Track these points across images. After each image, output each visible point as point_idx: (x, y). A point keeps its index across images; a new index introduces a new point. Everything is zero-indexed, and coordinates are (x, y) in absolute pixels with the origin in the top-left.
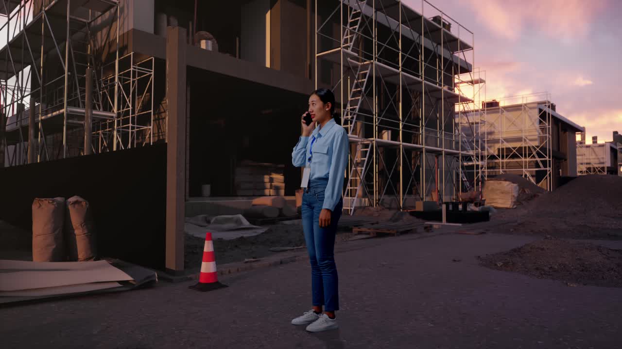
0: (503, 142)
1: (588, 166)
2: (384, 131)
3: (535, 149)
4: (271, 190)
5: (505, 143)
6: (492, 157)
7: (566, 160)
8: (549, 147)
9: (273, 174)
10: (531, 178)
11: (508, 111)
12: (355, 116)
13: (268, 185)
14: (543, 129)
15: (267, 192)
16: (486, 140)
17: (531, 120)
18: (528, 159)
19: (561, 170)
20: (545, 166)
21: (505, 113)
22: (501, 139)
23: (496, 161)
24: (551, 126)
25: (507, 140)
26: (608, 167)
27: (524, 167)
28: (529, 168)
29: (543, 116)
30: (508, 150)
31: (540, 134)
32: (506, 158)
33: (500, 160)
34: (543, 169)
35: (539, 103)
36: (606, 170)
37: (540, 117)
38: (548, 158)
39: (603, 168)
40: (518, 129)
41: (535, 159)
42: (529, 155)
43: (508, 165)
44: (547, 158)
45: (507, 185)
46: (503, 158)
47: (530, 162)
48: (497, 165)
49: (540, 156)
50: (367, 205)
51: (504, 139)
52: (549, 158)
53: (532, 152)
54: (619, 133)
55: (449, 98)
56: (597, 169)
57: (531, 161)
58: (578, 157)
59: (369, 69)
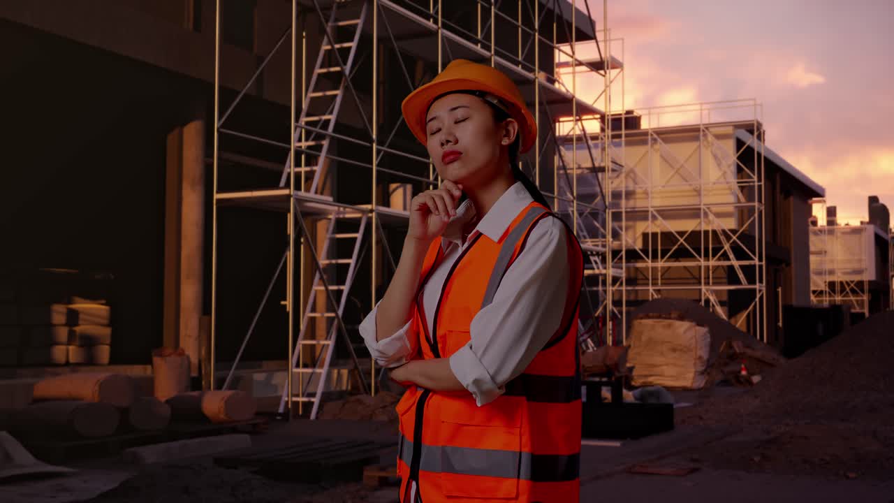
0: (654, 218)
1: (829, 278)
2: (393, 186)
3: (728, 238)
4: (71, 348)
5: (660, 220)
6: (632, 255)
7: (788, 264)
8: (761, 234)
9: (77, 299)
10: (719, 310)
11: (666, 141)
12: (325, 143)
13: (63, 333)
14: (746, 190)
15: (59, 353)
16: (623, 210)
17: (719, 165)
18: (712, 263)
19: (780, 290)
20: (751, 281)
21: (661, 145)
22: (651, 209)
23: (640, 265)
24: (763, 183)
25: (666, 213)
26: (870, 282)
27: (703, 281)
28: (714, 284)
29: (747, 156)
30: (668, 237)
31: (739, 201)
32: (662, 257)
33: (650, 264)
34: (745, 285)
35: (738, 126)
36: (866, 287)
37: (739, 158)
38: (757, 259)
39: (860, 284)
40: (688, 188)
41: (726, 263)
42: (715, 251)
43: (668, 277)
44: (756, 262)
45: (685, 331)
46: (655, 258)
47: (716, 268)
48: (640, 276)
49: (740, 255)
50: (344, 388)
51: (658, 211)
52: (760, 260)
53: (720, 243)
54: (881, 201)
55: (551, 102)
56: (849, 285)
57: (718, 267)
58: (812, 258)
59: (363, 16)
